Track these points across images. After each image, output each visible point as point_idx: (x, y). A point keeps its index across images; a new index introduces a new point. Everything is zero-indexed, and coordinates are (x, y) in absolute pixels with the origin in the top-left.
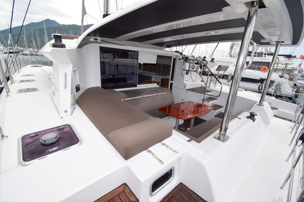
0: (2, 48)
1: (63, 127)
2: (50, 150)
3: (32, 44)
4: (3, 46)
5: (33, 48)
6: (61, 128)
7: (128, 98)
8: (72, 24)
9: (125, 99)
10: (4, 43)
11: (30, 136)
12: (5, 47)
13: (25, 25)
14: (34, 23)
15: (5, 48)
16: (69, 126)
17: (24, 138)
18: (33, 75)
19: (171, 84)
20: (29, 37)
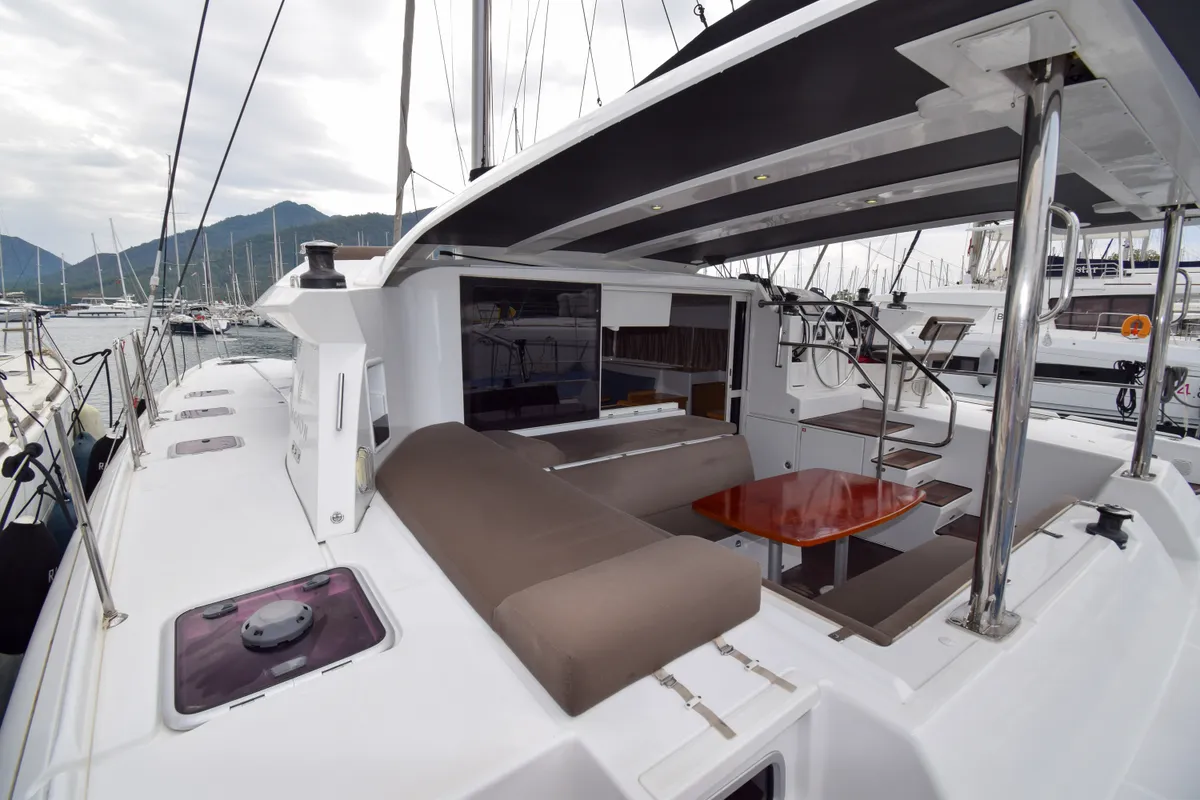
0: (129, 306)
1: (326, 578)
2: (278, 670)
3: (231, 287)
4: (132, 299)
5: (231, 300)
6: (318, 580)
7: (568, 462)
8: (365, 213)
9: (556, 468)
10: (139, 290)
11: (207, 612)
12: (140, 303)
13: (209, 225)
14: (239, 218)
15: (137, 305)
16: (346, 573)
17: (182, 622)
18: (225, 392)
19: (736, 402)
20: (220, 265)
